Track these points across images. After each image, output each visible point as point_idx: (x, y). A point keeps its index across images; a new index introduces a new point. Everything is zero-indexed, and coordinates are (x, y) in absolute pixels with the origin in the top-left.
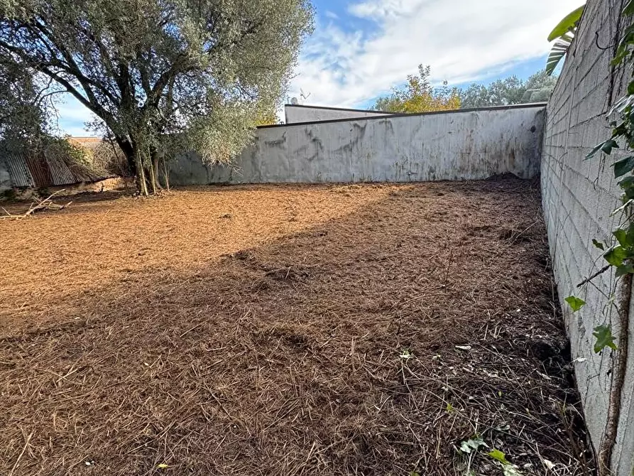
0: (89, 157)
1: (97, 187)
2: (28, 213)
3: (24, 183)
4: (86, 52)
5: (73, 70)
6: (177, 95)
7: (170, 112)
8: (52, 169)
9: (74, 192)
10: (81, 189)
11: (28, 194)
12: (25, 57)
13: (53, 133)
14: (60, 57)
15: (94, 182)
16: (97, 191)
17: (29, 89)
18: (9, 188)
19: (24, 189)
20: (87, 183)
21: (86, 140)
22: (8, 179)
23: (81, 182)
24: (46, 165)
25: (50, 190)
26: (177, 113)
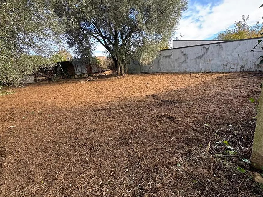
0: (102, 64)
1: (104, 74)
2: (87, 81)
3: (84, 72)
4: (104, 28)
5: (101, 34)
6: (132, 40)
7: (129, 47)
8: (92, 67)
9: (98, 75)
10: (100, 74)
11: (85, 75)
12: (87, 31)
13: (93, 56)
14: (97, 30)
15: (103, 72)
16: (104, 75)
17: (88, 41)
18: (81, 74)
19: (85, 74)
20: (102, 72)
21: (101, 57)
22: (81, 70)
23: (100, 72)
24: (91, 66)
25: (92, 74)
26: (132, 46)
